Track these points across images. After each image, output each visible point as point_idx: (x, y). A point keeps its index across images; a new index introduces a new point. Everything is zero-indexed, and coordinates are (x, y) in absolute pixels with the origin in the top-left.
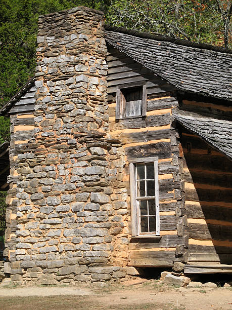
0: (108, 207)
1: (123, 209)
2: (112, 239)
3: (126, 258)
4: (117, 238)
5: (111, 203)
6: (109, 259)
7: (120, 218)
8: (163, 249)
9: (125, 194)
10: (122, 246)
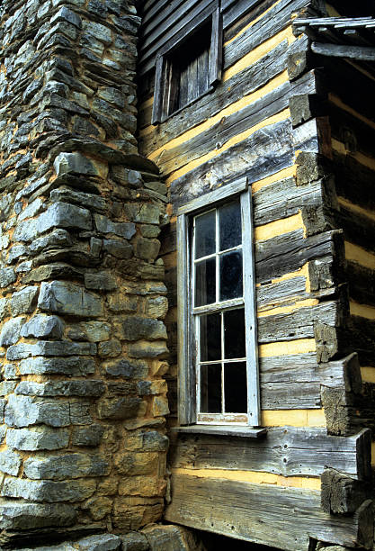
0: (96, 332)
1: (152, 341)
2: (106, 436)
3: (156, 497)
4: (124, 433)
5: (109, 321)
6: (85, 506)
7: (140, 368)
8: (271, 479)
9: (160, 299)
10: (141, 459)
